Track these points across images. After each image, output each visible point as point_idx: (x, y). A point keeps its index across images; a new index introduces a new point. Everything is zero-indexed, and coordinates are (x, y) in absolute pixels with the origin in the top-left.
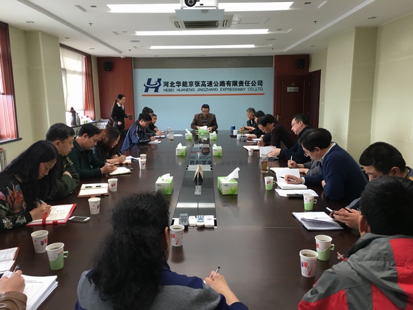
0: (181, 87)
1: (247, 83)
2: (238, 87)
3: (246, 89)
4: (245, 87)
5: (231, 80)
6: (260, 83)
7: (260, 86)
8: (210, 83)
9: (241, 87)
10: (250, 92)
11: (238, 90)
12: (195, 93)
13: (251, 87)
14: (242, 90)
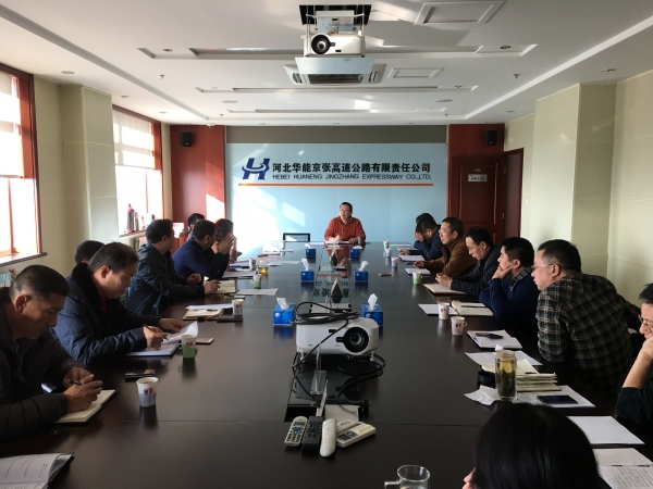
0: (301, 173)
1: (406, 167)
2: (391, 173)
3: (404, 177)
4: (401, 173)
5: (380, 162)
6: (427, 167)
7: (425, 172)
8: (347, 168)
9: (396, 173)
10: (411, 181)
11: (391, 177)
12: (324, 181)
13: (411, 173)
14: (396, 177)
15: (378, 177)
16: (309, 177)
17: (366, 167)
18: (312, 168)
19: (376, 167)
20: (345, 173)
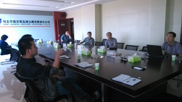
0: (13, 23)
1: (43, 22)
2: (40, 23)
3: (43, 24)
4: (42, 23)
5: (36, 20)
6: (49, 22)
7: (49, 23)
8: (27, 22)
9: (41, 23)
10: (45, 26)
11: (40, 24)
12: (20, 26)
13: (45, 23)
14: (41, 24)
15: (36, 24)
16: (16, 24)
17: (33, 22)
18: (16, 22)
19: (35, 22)
20: (27, 23)
